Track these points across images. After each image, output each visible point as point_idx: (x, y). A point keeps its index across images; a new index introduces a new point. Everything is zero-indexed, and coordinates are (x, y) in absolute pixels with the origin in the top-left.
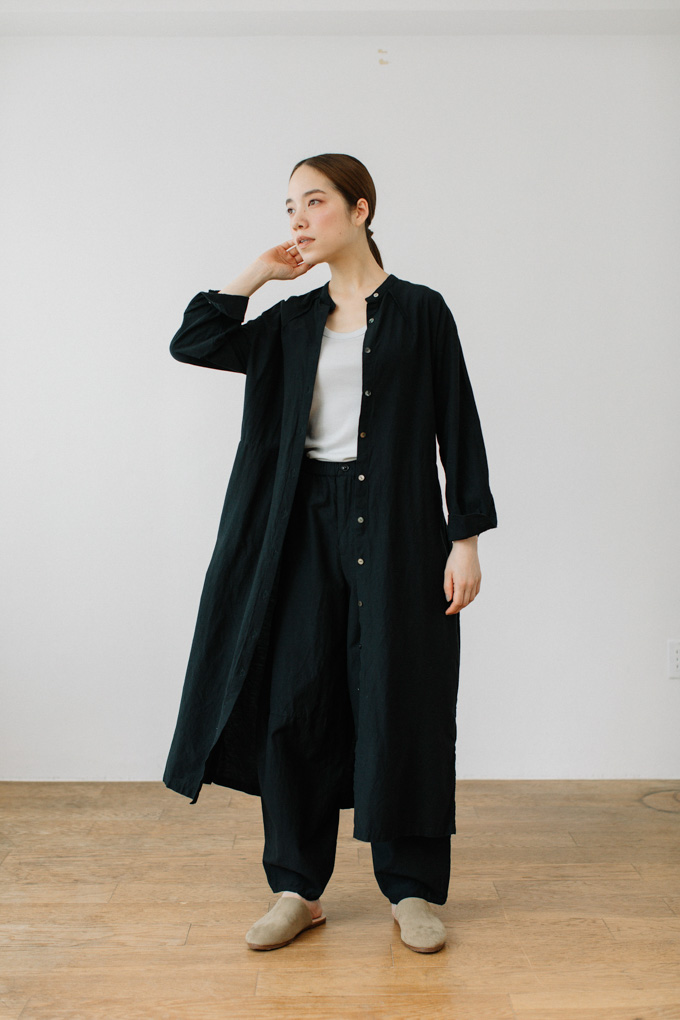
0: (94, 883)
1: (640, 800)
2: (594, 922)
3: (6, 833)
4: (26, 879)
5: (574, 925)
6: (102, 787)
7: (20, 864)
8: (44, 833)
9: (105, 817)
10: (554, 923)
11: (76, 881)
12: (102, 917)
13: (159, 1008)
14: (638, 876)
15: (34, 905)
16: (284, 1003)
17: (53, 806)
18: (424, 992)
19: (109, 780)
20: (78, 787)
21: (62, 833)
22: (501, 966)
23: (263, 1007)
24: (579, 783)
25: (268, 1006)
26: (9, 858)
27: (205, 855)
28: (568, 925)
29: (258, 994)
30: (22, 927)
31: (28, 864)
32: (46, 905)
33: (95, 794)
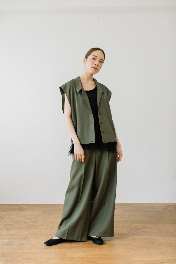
0: (25, 229)
1: (166, 208)
2: (153, 239)
3: (3, 217)
4: (8, 228)
5: (147, 239)
6: (28, 205)
7: (6, 224)
8: (12, 217)
9: (28, 213)
10: (142, 239)
11: (21, 229)
12: (27, 238)
13: (41, 260)
14: (164, 227)
15: (10, 235)
16: (73, 259)
17: (15, 210)
18: (108, 256)
19: (30, 203)
20: (22, 205)
21: (17, 217)
22: (128, 249)
23: (67, 260)
24: (150, 204)
25: (69, 259)
26: (4, 223)
27: (54, 222)
28: (146, 239)
29: (66, 257)
30: (7, 240)
31: (8, 224)
32: (13, 235)
33: (26, 207)
